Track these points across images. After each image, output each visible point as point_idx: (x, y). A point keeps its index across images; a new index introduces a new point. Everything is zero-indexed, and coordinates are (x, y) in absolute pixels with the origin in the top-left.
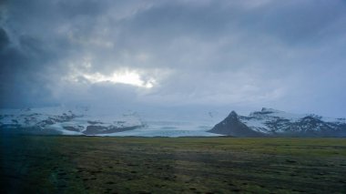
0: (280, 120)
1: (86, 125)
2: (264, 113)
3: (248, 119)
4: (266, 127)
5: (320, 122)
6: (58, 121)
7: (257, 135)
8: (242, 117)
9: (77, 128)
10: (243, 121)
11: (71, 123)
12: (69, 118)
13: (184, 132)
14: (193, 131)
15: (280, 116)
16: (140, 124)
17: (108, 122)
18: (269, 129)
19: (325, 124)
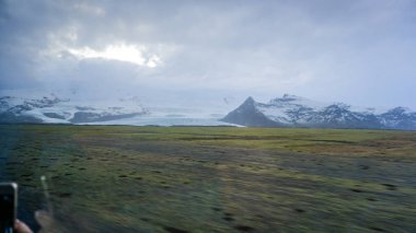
0: (302, 109)
1: (73, 112)
2: (286, 100)
3: (267, 106)
4: (286, 117)
5: (345, 111)
6: (37, 106)
7: (275, 125)
8: (260, 104)
9: (61, 114)
10: (260, 109)
11: (54, 109)
12: (51, 103)
13: (191, 120)
14: (202, 120)
15: (303, 104)
16: (140, 110)
17: (100, 107)
18: (289, 119)
19: (351, 115)
